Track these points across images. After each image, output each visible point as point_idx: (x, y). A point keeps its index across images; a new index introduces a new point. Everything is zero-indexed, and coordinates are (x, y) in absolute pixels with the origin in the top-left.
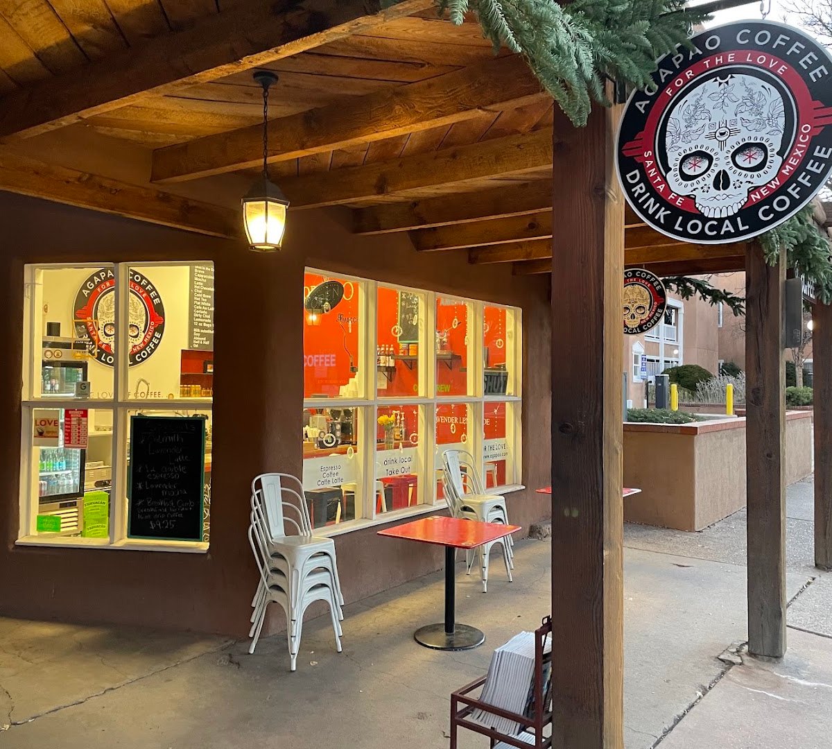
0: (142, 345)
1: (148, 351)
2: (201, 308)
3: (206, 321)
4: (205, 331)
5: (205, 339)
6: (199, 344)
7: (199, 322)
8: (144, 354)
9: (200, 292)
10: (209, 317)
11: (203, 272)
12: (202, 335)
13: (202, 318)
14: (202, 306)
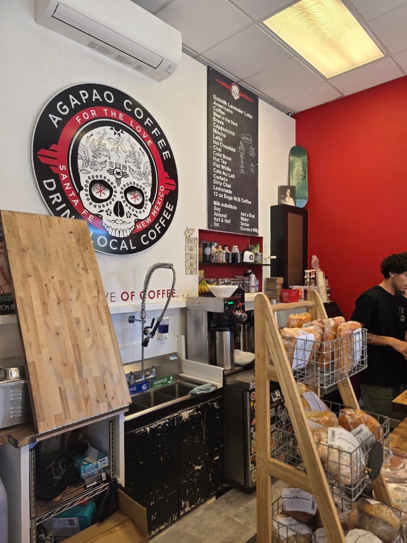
0: (149, 221)
1: (158, 229)
2: (221, 173)
3: (227, 191)
4: (226, 206)
5: (225, 216)
6: (220, 223)
7: (220, 192)
8: (152, 235)
9: (220, 150)
10: (229, 186)
11: (223, 124)
12: (224, 211)
13: (222, 187)
14: (222, 170)
